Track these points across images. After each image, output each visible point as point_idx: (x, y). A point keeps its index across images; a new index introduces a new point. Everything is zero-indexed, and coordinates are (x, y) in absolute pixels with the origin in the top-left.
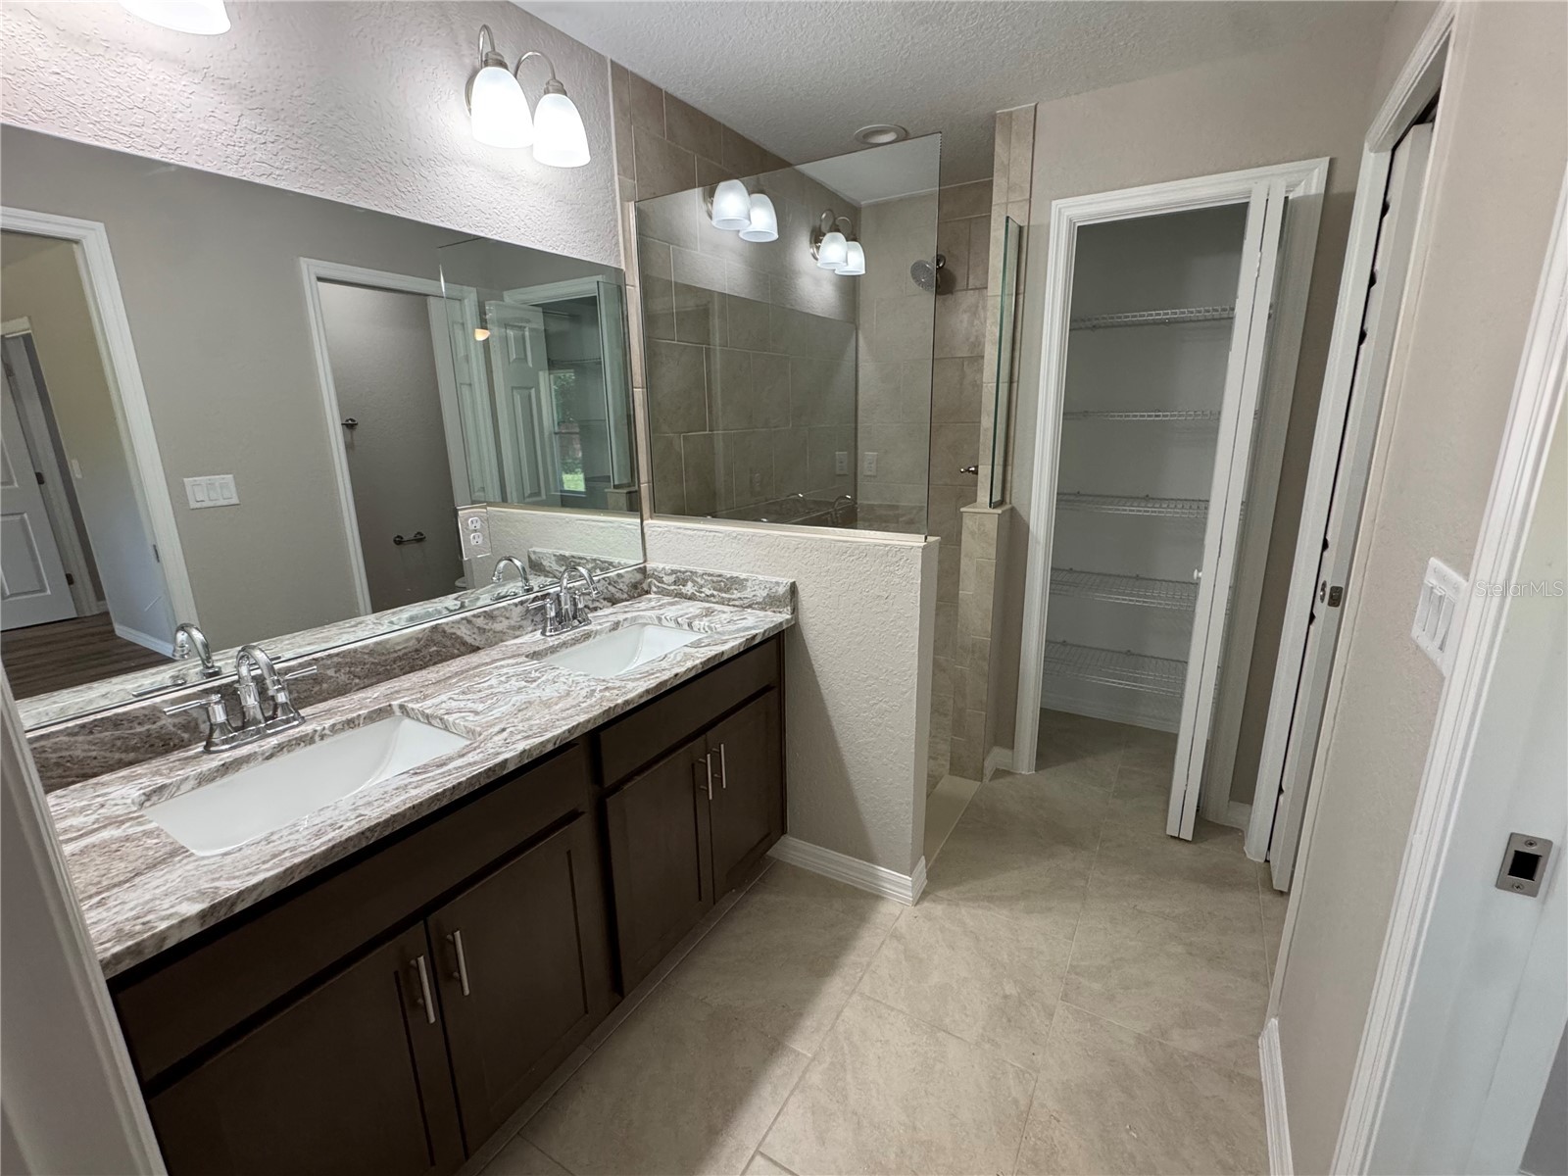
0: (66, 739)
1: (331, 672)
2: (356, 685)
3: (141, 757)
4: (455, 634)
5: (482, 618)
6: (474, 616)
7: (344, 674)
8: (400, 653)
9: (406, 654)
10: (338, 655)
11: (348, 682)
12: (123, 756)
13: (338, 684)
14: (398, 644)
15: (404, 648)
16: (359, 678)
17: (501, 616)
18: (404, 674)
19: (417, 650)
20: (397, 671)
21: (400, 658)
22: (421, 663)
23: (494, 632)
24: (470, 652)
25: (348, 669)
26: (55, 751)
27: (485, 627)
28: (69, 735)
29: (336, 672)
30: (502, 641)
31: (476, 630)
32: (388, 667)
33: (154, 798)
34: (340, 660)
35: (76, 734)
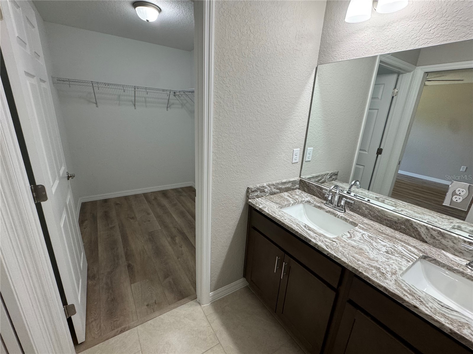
0: (314, 186)
1: (364, 208)
2: (369, 217)
3: (321, 198)
4: (417, 228)
5: (436, 232)
6: (432, 229)
7: (367, 212)
8: (389, 219)
9: (390, 220)
10: (368, 205)
11: (367, 214)
12: (319, 195)
13: (364, 213)
14: (390, 215)
15: (391, 218)
16: (371, 216)
17: (450, 239)
18: (386, 226)
19: (396, 222)
20: (384, 223)
21: (388, 220)
22: (395, 227)
23: (440, 242)
24: (421, 240)
25: (369, 211)
26: (312, 187)
27: (437, 237)
28: (315, 186)
29: (365, 209)
30: (443, 250)
31: (429, 235)
32: (382, 220)
33: (308, 203)
34: (368, 207)
35: (316, 186)
